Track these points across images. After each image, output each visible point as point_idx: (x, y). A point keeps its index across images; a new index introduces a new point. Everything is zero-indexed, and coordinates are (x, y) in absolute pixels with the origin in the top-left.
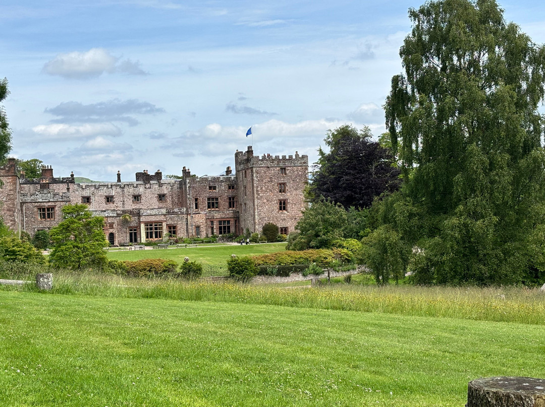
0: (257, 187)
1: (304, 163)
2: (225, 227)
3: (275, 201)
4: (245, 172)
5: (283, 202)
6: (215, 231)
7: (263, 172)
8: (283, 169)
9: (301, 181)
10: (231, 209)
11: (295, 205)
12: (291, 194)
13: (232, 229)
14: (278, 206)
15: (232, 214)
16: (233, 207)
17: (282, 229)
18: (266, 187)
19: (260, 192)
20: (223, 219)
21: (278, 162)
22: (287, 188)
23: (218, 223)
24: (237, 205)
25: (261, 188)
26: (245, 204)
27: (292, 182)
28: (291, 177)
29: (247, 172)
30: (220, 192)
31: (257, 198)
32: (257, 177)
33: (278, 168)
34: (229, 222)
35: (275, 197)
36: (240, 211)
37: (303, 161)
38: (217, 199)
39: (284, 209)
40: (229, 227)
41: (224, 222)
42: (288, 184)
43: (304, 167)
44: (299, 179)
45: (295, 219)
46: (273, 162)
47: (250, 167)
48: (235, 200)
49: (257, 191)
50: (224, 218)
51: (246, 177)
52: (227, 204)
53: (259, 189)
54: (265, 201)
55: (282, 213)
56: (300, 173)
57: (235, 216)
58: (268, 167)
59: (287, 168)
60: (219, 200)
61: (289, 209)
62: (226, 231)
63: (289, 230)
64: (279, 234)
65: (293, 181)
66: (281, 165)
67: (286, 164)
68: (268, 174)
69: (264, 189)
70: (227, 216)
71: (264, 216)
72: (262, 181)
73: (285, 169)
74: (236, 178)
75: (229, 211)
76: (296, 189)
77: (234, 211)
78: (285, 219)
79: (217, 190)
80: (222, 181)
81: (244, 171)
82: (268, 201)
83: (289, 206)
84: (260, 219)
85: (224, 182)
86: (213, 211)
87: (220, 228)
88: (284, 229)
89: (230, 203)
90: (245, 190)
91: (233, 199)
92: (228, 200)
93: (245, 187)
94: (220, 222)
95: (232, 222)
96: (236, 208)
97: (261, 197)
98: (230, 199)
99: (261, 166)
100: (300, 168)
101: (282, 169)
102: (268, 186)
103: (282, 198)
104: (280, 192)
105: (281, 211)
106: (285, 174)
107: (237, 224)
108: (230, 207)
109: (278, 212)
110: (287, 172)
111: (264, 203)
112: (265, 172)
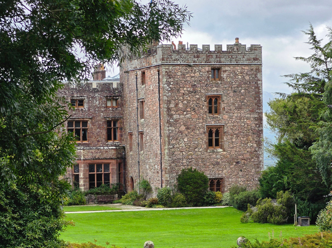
0: (169, 102)
1: (255, 59)
2: (99, 176)
3: (202, 130)
4: (143, 73)
5: (214, 130)
6: (81, 182)
7: (179, 74)
8: (216, 70)
9: (249, 92)
10: (110, 142)
11: (237, 137)
12: (231, 117)
13: (113, 180)
14: (205, 138)
15: (113, 152)
16: (115, 139)
17: (212, 180)
18: (185, 102)
19: (173, 112)
20: (97, 161)
21: (208, 56)
22: (223, 105)
23: (87, 168)
24: (121, 136)
25: (177, 105)
26: (142, 134)
27: (232, 94)
28: (231, 84)
29: (147, 73)
30: (92, 110)
31: (168, 122)
32: (169, 83)
33: (207, 68)
34: (107, 166)
35: (201, 121)
36: (128, 147)
37: (253, 56)
38: (85, 123)
39: (217, 144)
40: (107, 176)
41: (99, 166)
42: (224, 98)
43: (254, 68)
44: (245, 89)
45: (237, 163)
46: (198, 57)
47: (155, 64)
48: (118, 125)
49: (169, 109)
50: (99, 159)
51: (143, 82)
52: (104, 132)
53: (172, 106)
54: (183, 128)
55: (213, 152)
56: (247, 78)
57: (119, 156)
58: (190, 66)
59: (223, 69)
60: (89, 125)
61: (226, 145)
62: (101, 183)
63: (226, 183)
64: (209, 191)
65: (235, 91)
66: (213, 62)
67: (222, 60)
68: (188, 79)
69: (181, 106)
70: (105, 155)
71: (180, 157)
72: (178, 90)
73: (219, 69)
74: (122, 85)
75: (107, 146)
76: (239, 108)
77: (115, 146)
78: (218, 163)
79: (86, 106)
80: (95, 91)
81: (139, 73)
82: (188, 128)
83: (225, 140)
84: (173, 162)
85: (98, 91)
86: (79, 145)
87: (91, 177)
88: (216, 181)
89: (109, 131)
90: (142, 107)
91: (114, 125)
92: (105, 126)
93: (142, 102)
94: (91, 167)
95: (113, 168)
96: (121, 140)
97: (176, 121)
98: (109, 123)
99: (176, 63)
100: (246, 68)
101: (214, 69)
102: (189, 102)
103: (213, 123)
104: (210, 112)
105: (211, 149)
106: (221, 79)
107: (122, 171)
108: (109, 138)
109: (206, 150)
110: (224, 75)
111: (181, 132)
112: (183, 75)
